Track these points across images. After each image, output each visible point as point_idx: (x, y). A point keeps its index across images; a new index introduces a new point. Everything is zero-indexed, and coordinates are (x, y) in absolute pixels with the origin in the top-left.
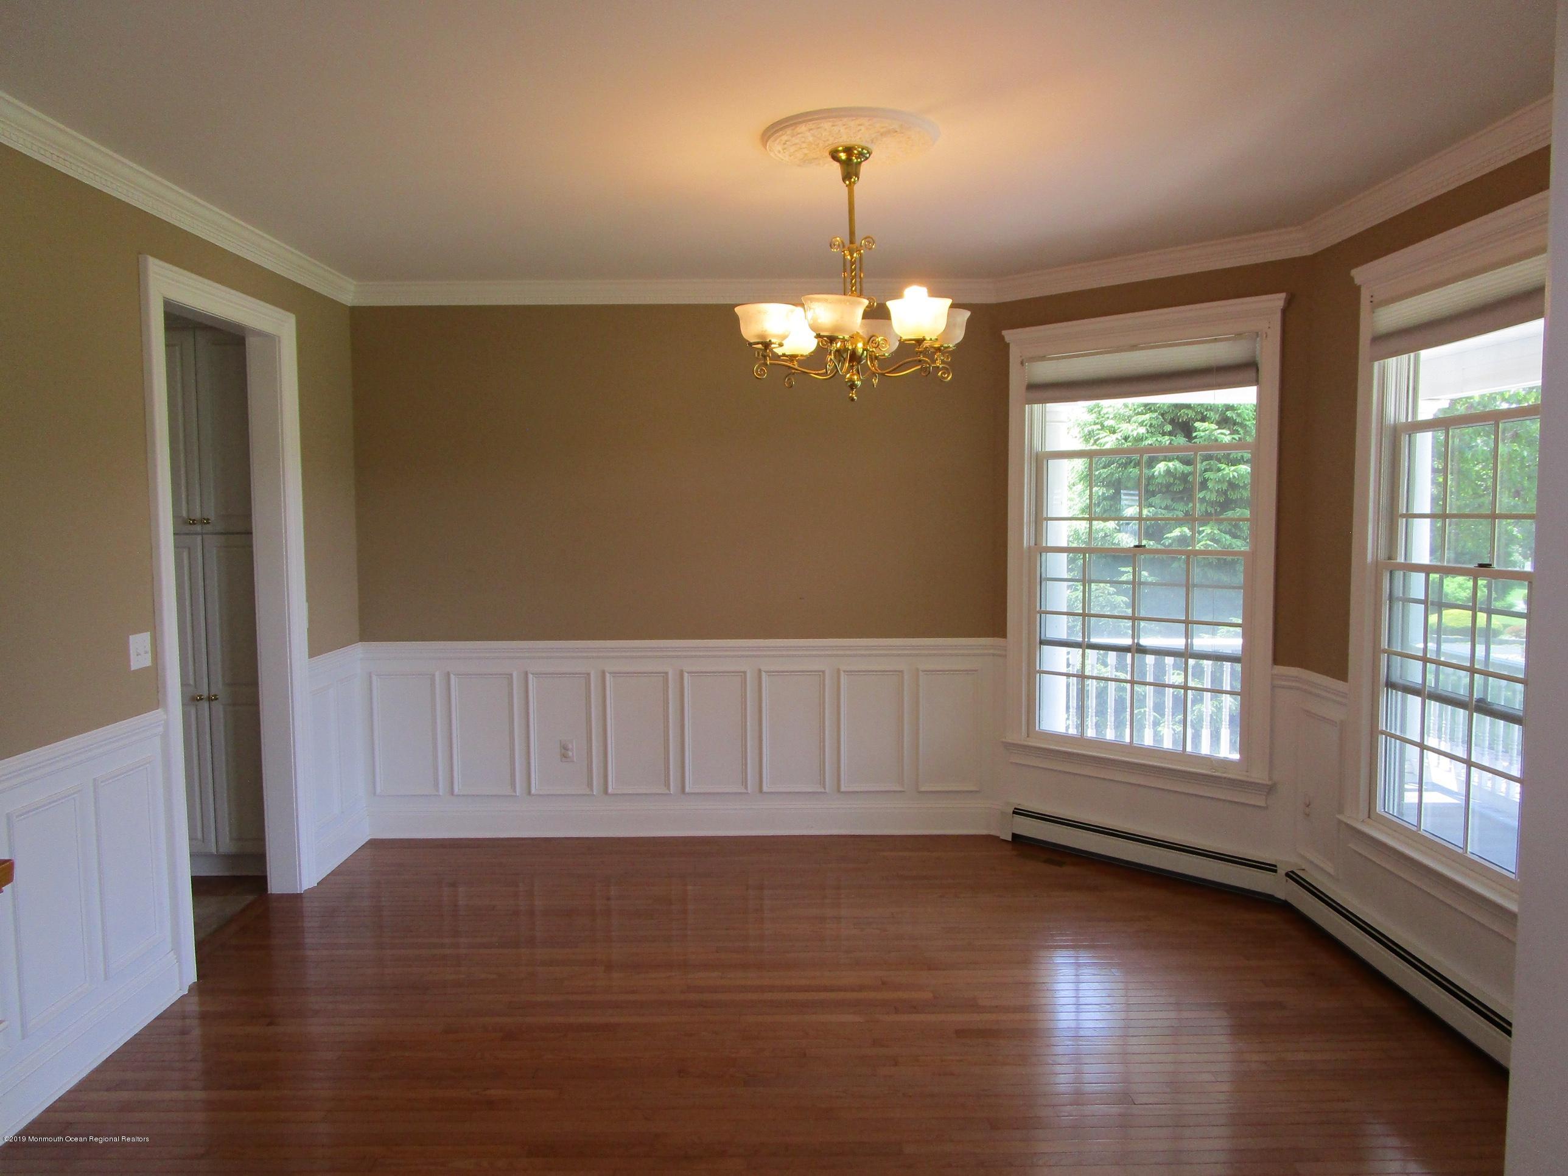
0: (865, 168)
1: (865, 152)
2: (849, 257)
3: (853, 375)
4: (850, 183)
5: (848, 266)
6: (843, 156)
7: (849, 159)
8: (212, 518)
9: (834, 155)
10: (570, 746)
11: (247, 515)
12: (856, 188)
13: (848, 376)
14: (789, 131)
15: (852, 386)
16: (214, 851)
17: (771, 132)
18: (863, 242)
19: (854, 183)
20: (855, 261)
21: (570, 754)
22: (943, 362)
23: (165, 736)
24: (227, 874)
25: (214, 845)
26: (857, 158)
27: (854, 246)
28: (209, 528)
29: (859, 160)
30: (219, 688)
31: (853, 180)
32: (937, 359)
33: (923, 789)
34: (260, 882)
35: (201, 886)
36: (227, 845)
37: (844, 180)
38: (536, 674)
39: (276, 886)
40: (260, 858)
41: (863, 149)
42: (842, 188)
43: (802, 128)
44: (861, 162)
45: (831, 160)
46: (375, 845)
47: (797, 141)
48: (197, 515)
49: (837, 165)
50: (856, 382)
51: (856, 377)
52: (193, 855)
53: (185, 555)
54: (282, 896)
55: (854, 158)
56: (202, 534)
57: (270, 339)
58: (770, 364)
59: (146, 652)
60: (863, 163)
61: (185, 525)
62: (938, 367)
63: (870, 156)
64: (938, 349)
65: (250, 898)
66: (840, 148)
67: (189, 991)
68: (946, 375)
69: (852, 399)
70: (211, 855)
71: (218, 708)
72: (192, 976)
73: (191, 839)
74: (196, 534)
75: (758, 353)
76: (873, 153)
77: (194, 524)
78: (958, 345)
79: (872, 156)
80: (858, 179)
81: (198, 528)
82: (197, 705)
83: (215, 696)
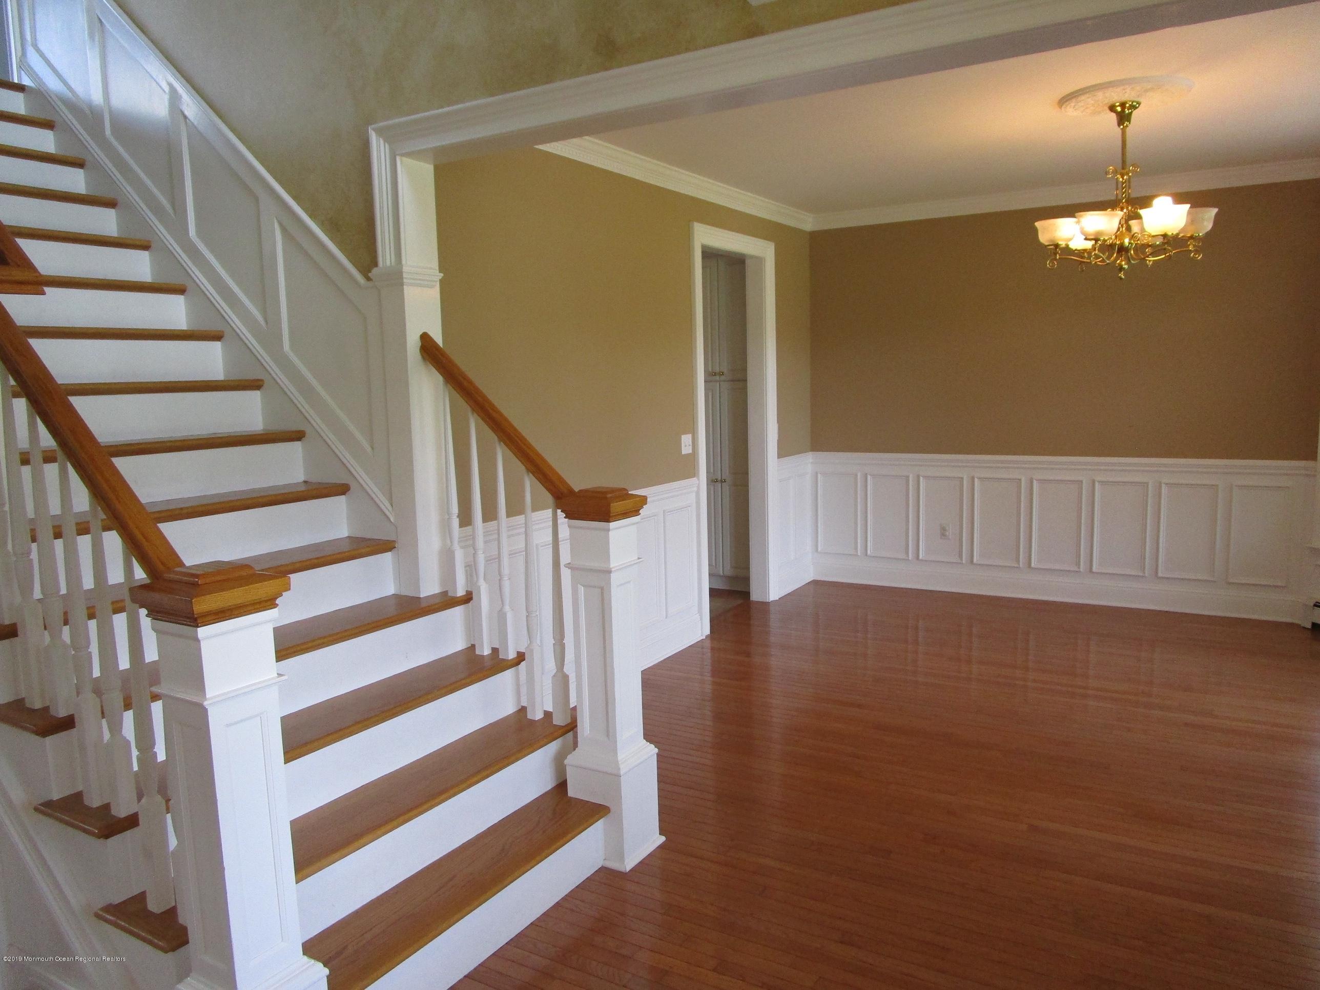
0: (1135, 114)
1: (1134, 104)
2: (1121, 179)
3: (1122, 261)
4: (1124, 127)
5: (1120, 186)
6: (1119, 109)
7: (1123, 110)
8: (725, 371)
9: (1112, 108)
10: (947, 528)
11: (744, 370)
12: (1128, 130)
13: (1118, 262)
14: (1074, 100)
15: (1121, 268)
16: (721, 573)
17: (1064, 101)
18: (1131, 168)
19: (1127, 126)
20: (1125, 181)
21: (947, 533)
22: (1194, 246)
23: (698, 493)
24: (728, 589)
25: (721, 570)
26: (1128, 110)
27: (1124, 171)
28: (723, 378)
29: (1130, 111)
30: (727, 474)
31: (1125, 125)
32: (1190, 245)
33: (1231, 580)
34: (746, 594)
35: (713, 593)
36: (729, 571)
37: (1119, 125)
38: (925, 477)
39: (755, 596)
40: (746, 580)
41: (1132, 103)
42: (1118, 130)
43: (1083, 98)
44: (1132, 112)
45: (1110, 112)
46: (816, 584)
47: (1082, 104)
48: (717, 370)
49: (1113, 116)
50: (1124, 266)
51: (1123, 263)
52: (710, 575)
53: (710, 393)
54: (758, 602)
55: (1126, 110)
56: (720, 381)
57: (760, 260)
58: (1059, 258)
59: (689, 446)
60: (1134, 112)
61: (710, 376)
62: (1190, 250)
63: (1139, 106)
64: (1192, 237)
65: (739, 602)
66: (1117, 104)
67: (706, 637)
68: (1197, 256)
69: (1121, 278)
70: (720, 576)
71: (726, 487)
72: (707, 631)
73: (709, 565)
74: (716, 381)
75: (1051, 252)
76: (1142, 104)
77: (715, 375)
78: (1207, 234)
79: (1141, 106)
80: (1130, 123)
81: (717, 378)
82: (714, 485)
83: (725, 480)
